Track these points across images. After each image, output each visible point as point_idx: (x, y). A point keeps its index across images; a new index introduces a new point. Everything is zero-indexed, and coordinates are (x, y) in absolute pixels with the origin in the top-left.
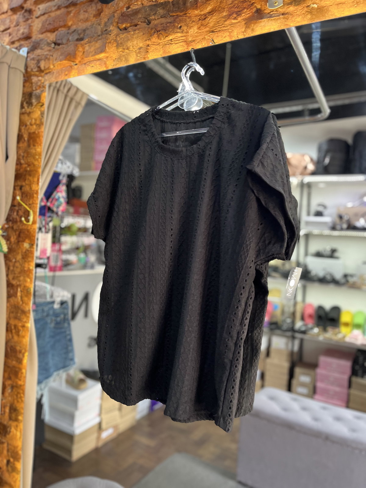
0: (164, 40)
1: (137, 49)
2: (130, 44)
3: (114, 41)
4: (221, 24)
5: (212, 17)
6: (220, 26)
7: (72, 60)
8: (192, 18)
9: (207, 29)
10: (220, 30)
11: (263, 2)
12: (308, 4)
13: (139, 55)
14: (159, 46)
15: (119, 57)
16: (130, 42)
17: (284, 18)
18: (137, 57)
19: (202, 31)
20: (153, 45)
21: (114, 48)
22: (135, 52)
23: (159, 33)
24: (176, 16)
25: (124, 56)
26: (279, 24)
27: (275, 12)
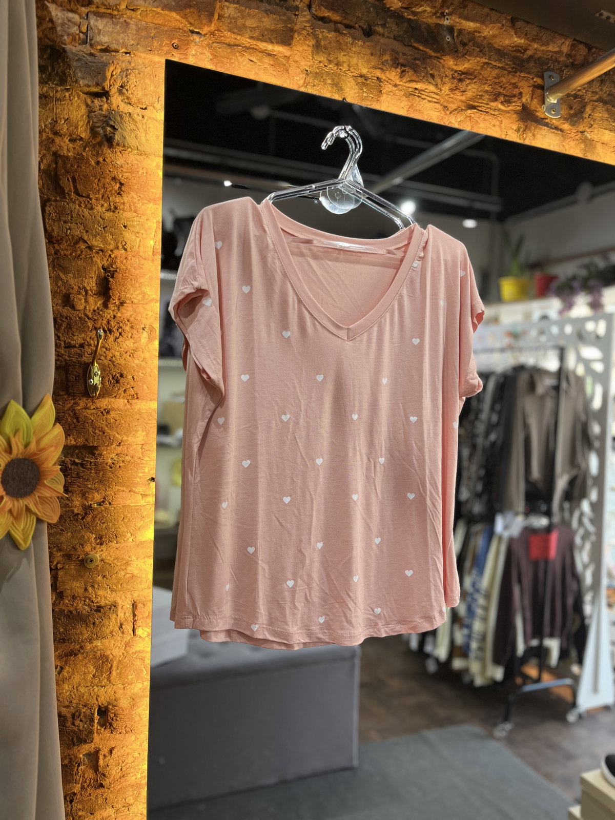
0: (406, 85)
1: (357, 75)
2: (342, 58)
3: (308, 34)
4: (485, 102)
5: (470, 83)
6: (485, 105)
7: (192, 21)
8: (446, 69)
9: (463, 98)
10: (487, 112)
11: (535, 100)
12: (581, 128)
13: (365, 90)
14: (398, 90)
15: (318, 71)
16: (345, 55)
17: (562, 136)
18: (361, 91)
19: (456, 97)
20: (388, 84)
21: (305, 48)
22: (354, 80)
23: (403, 68)
24: (423, 53)
25: (328, 74)
26: (558, 142)
27: (550, 122)
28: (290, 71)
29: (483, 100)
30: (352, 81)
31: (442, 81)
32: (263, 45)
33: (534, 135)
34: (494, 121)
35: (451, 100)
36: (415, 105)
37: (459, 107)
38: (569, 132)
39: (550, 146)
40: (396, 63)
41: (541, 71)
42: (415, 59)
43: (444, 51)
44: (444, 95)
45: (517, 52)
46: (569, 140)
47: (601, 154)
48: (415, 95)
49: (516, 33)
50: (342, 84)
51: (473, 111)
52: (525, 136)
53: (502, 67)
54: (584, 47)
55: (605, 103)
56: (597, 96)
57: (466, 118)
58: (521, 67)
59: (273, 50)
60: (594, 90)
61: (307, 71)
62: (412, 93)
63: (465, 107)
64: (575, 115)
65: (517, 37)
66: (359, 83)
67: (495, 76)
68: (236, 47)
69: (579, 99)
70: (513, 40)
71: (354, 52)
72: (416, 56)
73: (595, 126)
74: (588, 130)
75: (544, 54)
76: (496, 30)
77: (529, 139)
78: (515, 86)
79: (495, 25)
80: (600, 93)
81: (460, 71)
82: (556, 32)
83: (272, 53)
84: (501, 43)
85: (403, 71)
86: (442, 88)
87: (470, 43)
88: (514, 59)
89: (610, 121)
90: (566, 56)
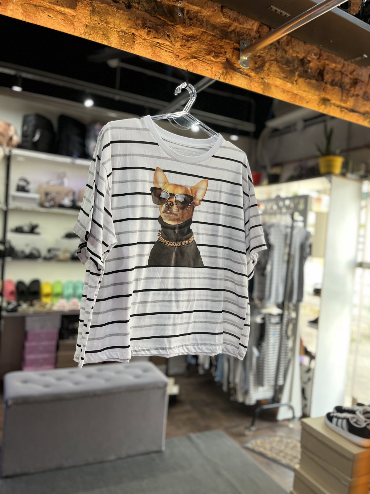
0: (152, 39)
1: (119, 30)
3: (87, 4)
4: (203, 55)
5: (193, 43)
6: (202, 57)
8: (178, 33)
9: (189, 52)
10: (204, 61)
11: (234, 57)
12: (262, 76)
13: (124, 40)
14: (146, 42)
15: (93, 26)
16: (111, 18)
17: (250, 80)
18: (121, 40)
19: (185, 50)
20: (139, 38)
21: (86, 12)
22: (117, 33)
23: (149, 29)
24: (163, 22)
25: (100, 28)
26: (247, 83)
27: (243, 71)
28: (75, 24)
29: (201, 54)
30: (116, 34)
31: (175, 39)
32: (58, 8)
33: (231, 77)
34: (208, 67)
35: (181, 52)
36: (156, 52)
37: (187, 57)
38: (254, 78)
39: (241, 85)
40: (144, 26)
41: (238, 39)
42: (157, 25)
43: (176, 22)
44: (177, 49)
45: (225, 27)
46: (254, 82)
47: (274, 92)
48: (157, 46)
49: (224, 15)
50: (109, 35)
51: (194, 59)
52: (226, 77)
53: (214, 35)
54: (267, 27)
55: (278, 62)
56: (273, 58)
57: (189, 64)
58: (226, 36)
59: (65, 11)
60: (272, 54)
61: (87, 25)
62: (156, 45)
63: (190, 57)
64: (258, 68)
65: (224, 18)
66: (120, 35)
67: (209, 40)
68: (39, 7)
69: (262, 59)
70: (221, 20)
71: (118, 17)
72: (158, 23)
73: (271, 75)
74: (266, 77)
75: (241, 30)
76: (211, 12)
77: (229, 80)
78: (221, 47)
79: (210, 9)
80: (275, 56)
81: (188, 35)
82: (249, 17)
83: (64, 13)
84: (215, 21)
85: (149, 31)
86: (175, 44)
87: (194, 19)
88: (222, 31)
89: (280, 73)
90: (255, 32)
